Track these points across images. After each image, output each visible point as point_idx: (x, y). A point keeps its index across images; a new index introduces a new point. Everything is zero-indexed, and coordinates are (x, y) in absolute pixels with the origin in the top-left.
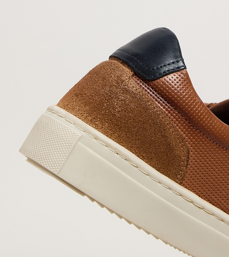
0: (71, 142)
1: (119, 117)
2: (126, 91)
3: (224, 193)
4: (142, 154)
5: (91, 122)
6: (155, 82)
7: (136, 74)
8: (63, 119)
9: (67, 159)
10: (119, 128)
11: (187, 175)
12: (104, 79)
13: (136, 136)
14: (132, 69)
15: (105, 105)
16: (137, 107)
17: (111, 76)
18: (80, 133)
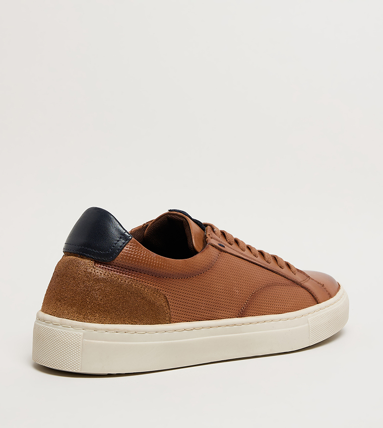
0: (78, 343)
1: (103, 304)
2: (98, 280)
3: (203, 308)
4: (133, 320)
5: (84, 319)
6: (115, 261)
7: (96, 262)
8: (60, 326)
9: (82, 356)
10: (108, 312)
11: (172, 313)
12: (74, 279)
13: (123, 310)
14: (92, 259)
15: (88, 300)
16: (112, 289)
17: (79, 274)
18: (81, 333)
